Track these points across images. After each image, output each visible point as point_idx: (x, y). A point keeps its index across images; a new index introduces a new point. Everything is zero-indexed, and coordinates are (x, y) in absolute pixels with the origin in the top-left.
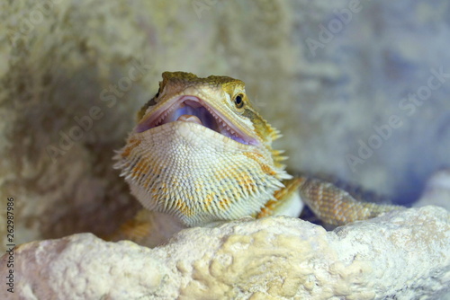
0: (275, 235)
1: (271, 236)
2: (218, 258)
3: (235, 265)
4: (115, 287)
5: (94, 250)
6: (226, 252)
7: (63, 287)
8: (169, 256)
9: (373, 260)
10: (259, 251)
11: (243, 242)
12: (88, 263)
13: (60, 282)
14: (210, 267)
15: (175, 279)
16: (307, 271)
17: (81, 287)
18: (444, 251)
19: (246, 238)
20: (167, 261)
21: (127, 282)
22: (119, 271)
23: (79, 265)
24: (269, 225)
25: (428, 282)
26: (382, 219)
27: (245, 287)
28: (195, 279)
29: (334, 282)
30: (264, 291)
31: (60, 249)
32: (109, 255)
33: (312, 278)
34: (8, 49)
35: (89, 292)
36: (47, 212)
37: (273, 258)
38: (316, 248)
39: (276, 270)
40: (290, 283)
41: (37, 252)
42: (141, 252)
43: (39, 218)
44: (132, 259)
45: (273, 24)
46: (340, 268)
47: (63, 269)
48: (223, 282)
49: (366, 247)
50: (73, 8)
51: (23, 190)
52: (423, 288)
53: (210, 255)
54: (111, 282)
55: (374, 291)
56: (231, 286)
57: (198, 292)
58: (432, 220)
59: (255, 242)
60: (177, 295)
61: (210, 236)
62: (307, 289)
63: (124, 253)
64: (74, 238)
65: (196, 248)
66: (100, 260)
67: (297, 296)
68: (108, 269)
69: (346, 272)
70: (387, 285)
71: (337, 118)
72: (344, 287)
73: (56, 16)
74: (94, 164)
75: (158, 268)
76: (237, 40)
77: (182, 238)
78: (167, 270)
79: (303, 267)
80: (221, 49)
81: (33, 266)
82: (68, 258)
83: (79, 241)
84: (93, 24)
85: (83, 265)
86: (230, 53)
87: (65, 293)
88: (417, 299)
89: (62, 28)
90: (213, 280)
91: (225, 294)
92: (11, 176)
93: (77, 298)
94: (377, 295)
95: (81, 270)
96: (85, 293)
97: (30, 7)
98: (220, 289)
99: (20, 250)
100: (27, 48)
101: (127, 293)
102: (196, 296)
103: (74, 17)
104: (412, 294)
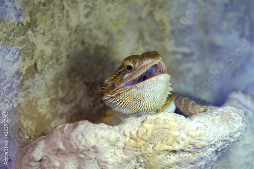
0: (164, 120)
1: (162, 120)
2: (140, 130)
3: (148, 133)
4: (97, 142)
5: (89, 128)
6: (143, 127)
7: (76, 143)
8: (120, 129)
9: (205, 129)
10: (157, 126)
11: (151, 123)
12: (86, 133)
13: (75, 141)
14: (137, 134)
15: (122, 139)
16: (178, 135)
17: (83, 142)
18: (235, 125)
19: (152, 121)
20: (119, 132)
21: (102, 140)
22: (99, 136)
23: (82, 134)
24: (161, 116)
25: (228, 138)
26: (209, 112)
27: (152, 142)
28: (131, 139)
30: (160, 143)
31: (75, 127)
32: (95, 129)
33: (180, 137)
34: (52, 43)
35: (87, 145)
36: (69, 112)
37: (163, 129)
38: (181, 125)
39: (164, 134)
40: (171, 140)
41: (65, 129)
42: (108, 128)
43: (66, 114)
44: (105, 131)
45: (163, 31)
46: (191, 133)
47: (76, 135)
48: (143, 140)
49: (202, 124)
50: (78, 26)
51: (59, 102)
52: (226, 141)
53: (137, 129)
54: (96, 141)
55: (206, 142)
56: (146, 141)
57: (132, 144)
58: (229, 112)
59: (155, 122)
60: (123, 145)
61: (137, 121)
62: (178, 142)
63: (101, 129)
64: (80, 122)
65: (131, 126)
66: (91, 132)
67: (174, 145)
68: (94, 135)
69: (194, 135)
70: (212, 139)
71: (190, 70)
72: (193, 141)
73: (71, 29)
74: (89, 91)
75: (115, 134)
76: (147, 38)
77: (125, 122)
78: (119, 135)
79: (176, 133)
80: (141, 42)
81: (63, 135)
82: (78, 131)
83: (82, 124)
84: (87, 32)
85: (84, 134)
86: (145, 44)
87: (77, 146)
88: (224, 145)
89: (74, 35)
90: (138, 139)
91: (144, 145)
92: (54, 97)
93: (82, 148)
94: (207, 144)
95: (83, 136)
96: (85, 146)
97: (60, 26)
98: (141, 143)
99: (58, 128)
100: (60, 43)
101: (103, 145)
102: (131, 146)
103: (79, 30)
104: (221, 143)
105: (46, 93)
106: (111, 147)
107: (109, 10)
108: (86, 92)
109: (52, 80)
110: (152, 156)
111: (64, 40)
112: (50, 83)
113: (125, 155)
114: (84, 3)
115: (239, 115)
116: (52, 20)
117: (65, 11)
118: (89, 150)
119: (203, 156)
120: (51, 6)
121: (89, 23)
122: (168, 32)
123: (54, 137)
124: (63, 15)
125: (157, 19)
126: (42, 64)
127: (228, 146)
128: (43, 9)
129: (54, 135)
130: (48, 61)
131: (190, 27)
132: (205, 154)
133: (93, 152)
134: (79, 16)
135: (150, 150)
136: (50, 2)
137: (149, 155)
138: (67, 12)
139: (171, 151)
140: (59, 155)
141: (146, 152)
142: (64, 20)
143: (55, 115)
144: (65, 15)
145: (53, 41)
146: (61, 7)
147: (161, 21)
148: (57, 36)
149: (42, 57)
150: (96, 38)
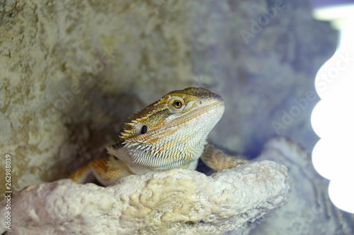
0: (177, 179)
1: (175, 179)
2: (144, 193)
3: (154, 197)
4: (84, 210)
5: (72, 189)
6: (149, 189)
7: (53, 211)
8: (116, 192)
9: (234, 193)
10: (168, 188)
11: (158, 184)
12: (69, 197)
13: (52, 207)
14: (139, 198)
15: (119, 205)
16: (196, 200)
17: (64, 211)
18: (275, 187)
19: (160, 181)
20: (114, 195)
21: (91, 208)
22: (87, 201)
23: (63, 198)
24: (175, 174)
25: (266, 205)
26: (239, 168)
27: (160, 209)
28: (131, 205)
29: (211, 206)
30: (171, 211)
31: (52, 189)
32: (81, 192)
33: (199, 203)
34: (20, 69)
35: (69, 213)
36: (44, 164)
37: (176, 193)
38: (201, 186)
39: (178, 199)
40: (186, 207)
41: (39, 190)
42: (99, 190)
43: (39, 168)
44: (94, 194)
45: (174, 52)
46: (215, 197)
47: (54, 200)
48: (147, 207)
49: (230, 185)
50: (57, 45)
51: (28, 151)
52: (262, 208)
53: (139, 191)
54: (82, 207)
55: (234, 211)
56: (152, 209)
57: (133, 212)
58: (267, 168)
59: (165, 183)
60: (120, 214)
61: (139, 180)
62: (196, 210)
63: (90, 191)
64: (60, 182)
65: (132, 187)
66: (75, 195)
67: (190, 214)
68: (79, 200)
69: (219, 200)
70: (243, 206)
72: (217, 208)
73: (47, 50)
74: (70, 136)
75: (109, 199)
76: (153, 62)
77: (123, 181)
78: (114, 200)
79: (193, 198)
80: (144, 67)
81: (36, 198)
82: (57, 194)
83: (63, 184)
84: (69, 54)
85: (66, 198)
86: (149, 70)
87: (55, 214)
88: (259, 214)
89: (51, 57)
90: (141, 206)
91: (148, 214)
92: (22, 144)
93: (62, 218)
94: (236, 213)
95: (64, 201)
96: (67, 214)
97: (32, 45)
98: (145, 211)
99: (28, 189)
100: (31, 68)
101: (91, 214)
102: (131, 215)
103: (57, 50)
104: (256, 212)
105: (11, 139)
106: (103, 217)
107: (99, 23)
108: (67, 137)
109: (20, 120)
110: (160, 230)
111: (37, 64)
112: (18, 125)
113: (123, 228)
114: (66, 13)
115: (281, 172)
116: (21, 36)
117: (39, 24)
118: (72, 221)
119: (230, 229)
120: (20, 17)
121: (73, 41)
122: (181, 54)
123: (23, 201)
124: (37, 29)
125: (167, 35)
126: (7, 97)
127: (265, 215)
128: (8, 21)
129: (24, 198)
130: (15, 93)
131: (212, 48)
132: (233, 226)
133: (78, 223)
134: (58, 31)
135: (157, 220)
136: (18, 11)
137: (156, 228)
138: (42, 25)
139: (186, 223)
140: (30, 227)
141: (152, 224)
142: (37, 37)
143: (23, 169)
144: (39, 29)
145: (21, 66)
146: (34, 19)
147: (173, 39)
148: (28, 58)
149: (6, 88)
150: (81, 62)
